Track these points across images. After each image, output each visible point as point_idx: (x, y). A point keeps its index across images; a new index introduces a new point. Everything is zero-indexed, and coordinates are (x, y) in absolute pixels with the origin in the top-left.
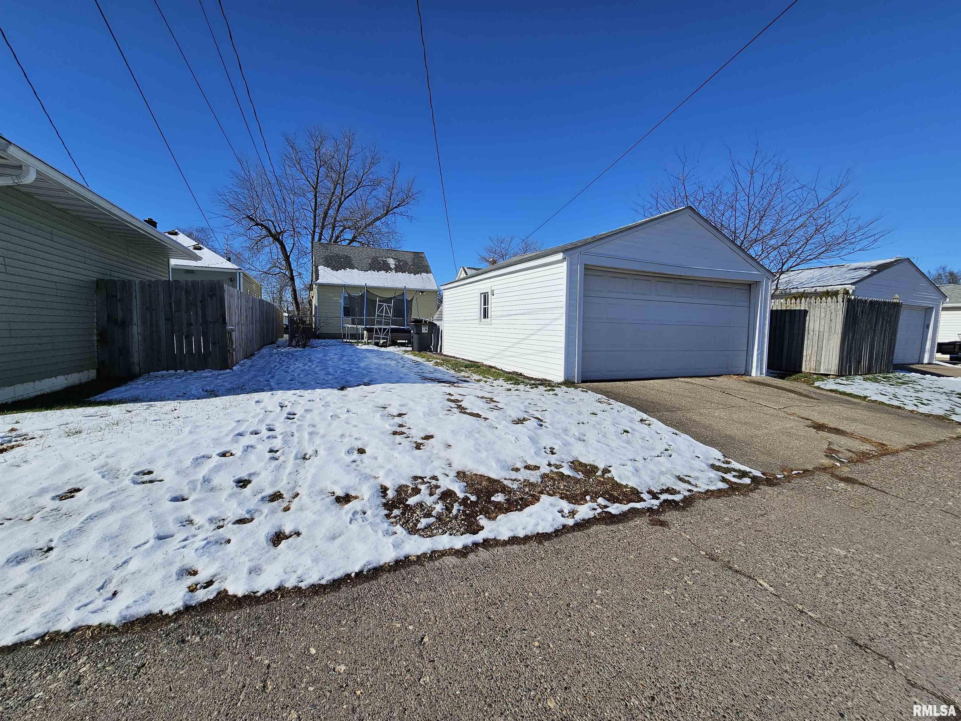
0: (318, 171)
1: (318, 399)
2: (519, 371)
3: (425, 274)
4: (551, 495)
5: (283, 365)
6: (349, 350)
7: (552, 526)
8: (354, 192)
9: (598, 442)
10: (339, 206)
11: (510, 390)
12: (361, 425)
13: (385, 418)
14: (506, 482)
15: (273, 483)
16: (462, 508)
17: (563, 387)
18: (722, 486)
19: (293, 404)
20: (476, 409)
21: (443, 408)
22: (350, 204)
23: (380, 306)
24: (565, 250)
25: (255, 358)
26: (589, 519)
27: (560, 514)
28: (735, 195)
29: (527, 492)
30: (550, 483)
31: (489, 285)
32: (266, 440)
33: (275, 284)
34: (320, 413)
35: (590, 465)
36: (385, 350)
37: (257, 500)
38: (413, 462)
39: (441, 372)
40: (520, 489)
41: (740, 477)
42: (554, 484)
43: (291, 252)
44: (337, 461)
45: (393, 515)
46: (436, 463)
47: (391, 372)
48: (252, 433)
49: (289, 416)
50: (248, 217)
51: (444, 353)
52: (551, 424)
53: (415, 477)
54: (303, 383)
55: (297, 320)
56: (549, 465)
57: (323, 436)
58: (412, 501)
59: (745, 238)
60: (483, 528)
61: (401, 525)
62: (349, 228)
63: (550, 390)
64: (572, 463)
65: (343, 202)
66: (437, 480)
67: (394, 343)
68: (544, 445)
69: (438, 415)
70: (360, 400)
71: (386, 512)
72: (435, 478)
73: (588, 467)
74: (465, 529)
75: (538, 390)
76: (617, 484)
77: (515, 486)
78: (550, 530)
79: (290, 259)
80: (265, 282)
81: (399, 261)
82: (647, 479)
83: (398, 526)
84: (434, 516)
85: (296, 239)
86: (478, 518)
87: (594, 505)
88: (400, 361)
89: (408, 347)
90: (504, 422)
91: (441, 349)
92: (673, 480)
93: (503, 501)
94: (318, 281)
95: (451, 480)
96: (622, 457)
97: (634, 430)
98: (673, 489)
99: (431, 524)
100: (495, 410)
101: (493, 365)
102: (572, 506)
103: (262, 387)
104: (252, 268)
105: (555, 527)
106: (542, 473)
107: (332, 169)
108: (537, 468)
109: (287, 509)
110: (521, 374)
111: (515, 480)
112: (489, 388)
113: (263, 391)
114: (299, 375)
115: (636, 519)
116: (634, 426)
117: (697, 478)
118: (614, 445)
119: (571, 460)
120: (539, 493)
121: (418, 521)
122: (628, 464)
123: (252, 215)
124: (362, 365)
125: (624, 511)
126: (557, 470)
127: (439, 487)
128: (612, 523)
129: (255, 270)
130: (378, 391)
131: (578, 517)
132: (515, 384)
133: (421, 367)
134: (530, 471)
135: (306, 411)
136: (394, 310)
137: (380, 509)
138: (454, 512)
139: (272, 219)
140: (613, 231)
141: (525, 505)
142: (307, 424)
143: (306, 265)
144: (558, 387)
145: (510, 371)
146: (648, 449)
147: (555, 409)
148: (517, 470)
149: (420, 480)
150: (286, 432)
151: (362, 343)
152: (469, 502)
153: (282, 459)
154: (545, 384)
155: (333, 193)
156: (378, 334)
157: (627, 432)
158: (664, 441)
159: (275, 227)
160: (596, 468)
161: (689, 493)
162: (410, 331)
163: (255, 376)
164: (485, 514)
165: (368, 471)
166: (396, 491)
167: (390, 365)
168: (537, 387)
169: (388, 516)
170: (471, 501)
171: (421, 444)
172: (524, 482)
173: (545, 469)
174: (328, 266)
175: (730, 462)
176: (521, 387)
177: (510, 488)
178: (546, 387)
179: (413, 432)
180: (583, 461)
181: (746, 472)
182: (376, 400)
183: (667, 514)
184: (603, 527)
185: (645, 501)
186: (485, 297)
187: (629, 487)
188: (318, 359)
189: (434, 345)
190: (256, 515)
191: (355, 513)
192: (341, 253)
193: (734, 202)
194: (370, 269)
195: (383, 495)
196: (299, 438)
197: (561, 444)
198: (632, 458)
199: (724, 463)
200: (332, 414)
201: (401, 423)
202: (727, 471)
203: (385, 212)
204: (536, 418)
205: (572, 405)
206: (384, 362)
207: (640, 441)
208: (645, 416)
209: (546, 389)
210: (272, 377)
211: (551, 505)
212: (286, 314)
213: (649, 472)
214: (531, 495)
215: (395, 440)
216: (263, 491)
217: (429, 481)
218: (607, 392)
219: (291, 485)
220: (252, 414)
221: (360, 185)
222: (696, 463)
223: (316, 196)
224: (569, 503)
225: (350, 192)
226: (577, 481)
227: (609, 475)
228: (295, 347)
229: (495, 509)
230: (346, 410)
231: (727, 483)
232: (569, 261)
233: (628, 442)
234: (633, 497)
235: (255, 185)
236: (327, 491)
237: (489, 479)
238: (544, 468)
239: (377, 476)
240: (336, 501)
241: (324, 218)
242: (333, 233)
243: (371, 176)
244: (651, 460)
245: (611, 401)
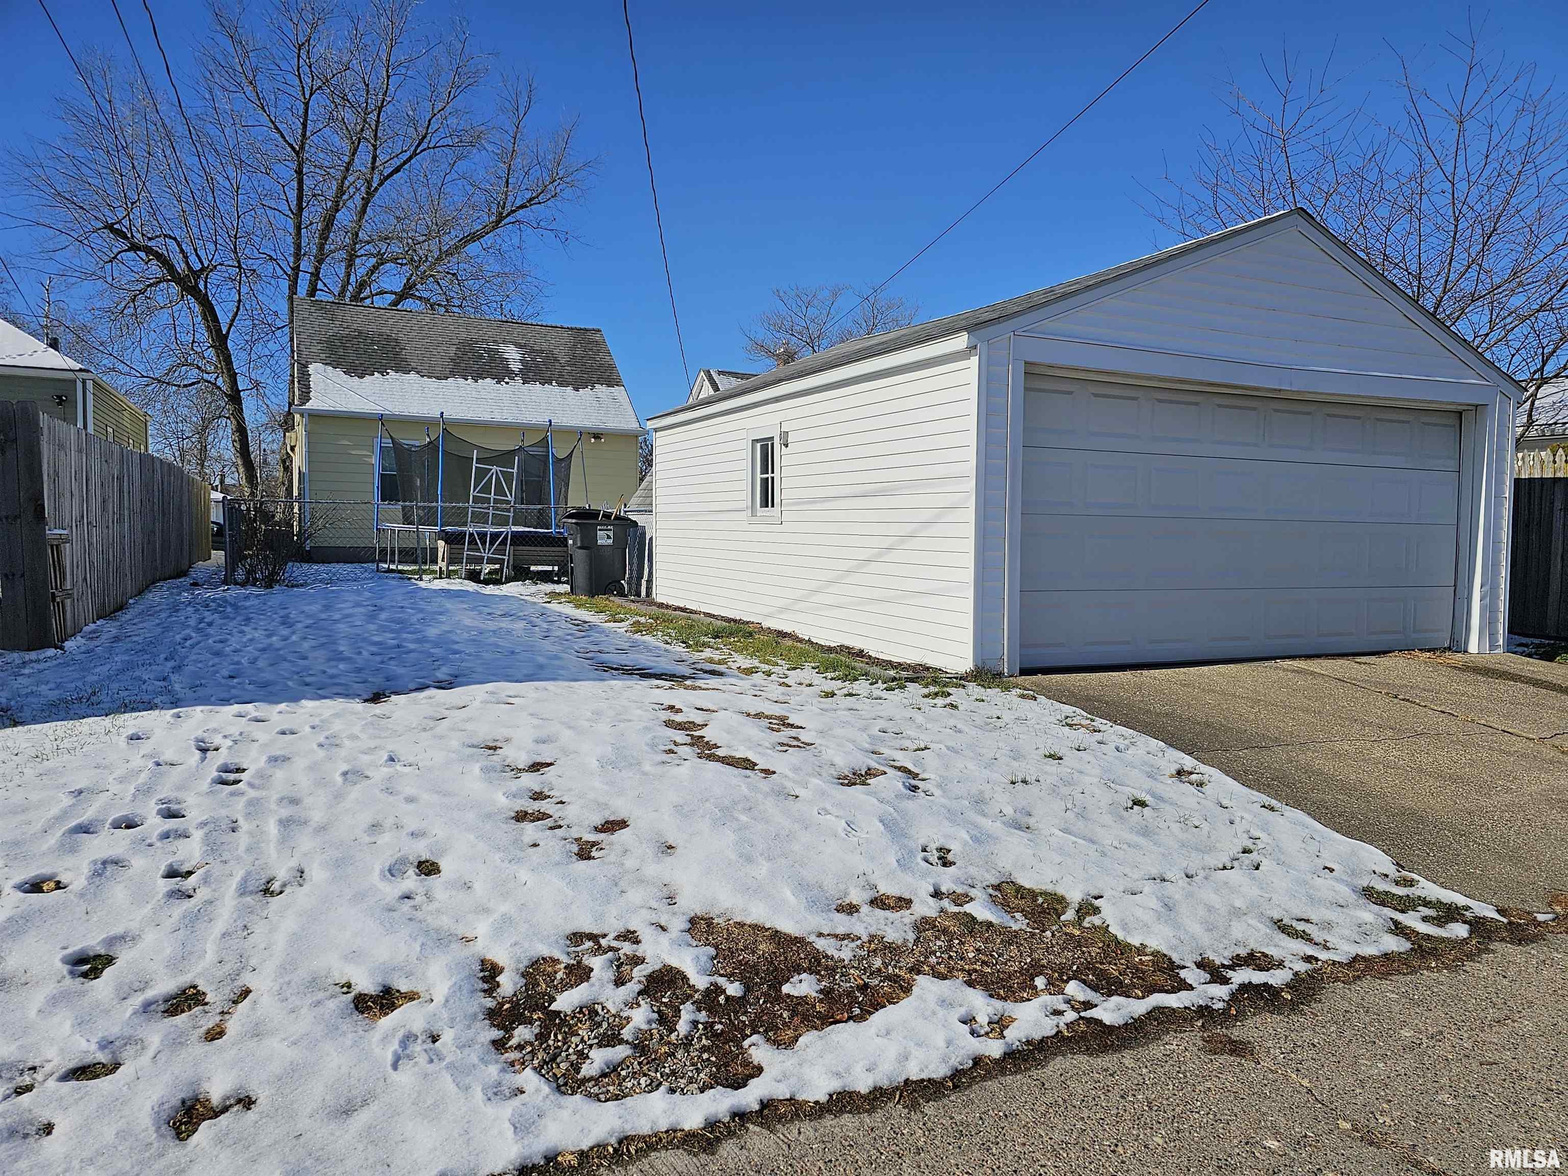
0: (307, 104)
1: (307, 729)
2: (856, 643)
3: (604, 388)
4: (944, 978)
5: (208, 636)
6: (395, 592)
7: (945, 1060)
8: (405, 163)
9: (1065, 831)
10: (366, 202)
11: (833, 695)
12: (425, 797)
13: (492, 774)
14: (821, 944)
15: (176, 964)
16: (703, 1016)
17: (971, 686)
18: (1394, 944)
19: (235, 742)
20: (742, 748)
21: (653, 746)
22: (394, 195)
23: (481, 473)
24: (973, 327)
25: (128, 617)
26: (1043, 1040)
27: (966, 1028)
28: (1419, 177)
29: (879, 970)
30: (939, 943)
31: (776, 419)
32: (158, 844)
33: (186, 411)
34: (312, 768)
35: (1044, 893)
36: (497, 592)
37: (130, 1011)
38: (570, 893)
39: (648, 648)
40: (860, 962)
41: (1440, 922)
42: (950, 947)
43: (231, 325)
44: (359, 897)
45: (513, 1042)
46: (636, 896)
47: (513, 652)
48: (116, 825)
49: (224, 775)
50: (110, 227)
51: (659, 600)
52: (939, 786)
53: (574, 934)
54: (265, 685)
55: (248, 509)
56: (937, 894)
57: (322, 829)
58: (565, 1002)
59: (1445, 292)
60: (759, 1070)
61: (535, 1069)
62: (394, 260)
63: (936, 694)
64: (997, 887)
65: (376, 189)
66: (637, 942)
67: (521, 574)
68: (922, 841)
69: (639, 764)
70: (425, 730)
71: (497, 1034)
72: (629, 936)
73: (1040, 900)
74: (712, 1076)
75: (906, 694)
76: (1118, 943)
77: (846, 953)
78: (939, 1071)
79: (230, 344)
80: (158, 406)
81: (533, 351)
82: (1196, 929)
83: (528, 1070)
84: (627, 1042)
85: (244, 290)
86: (746, 1044)
87: (1057, 1002)
88: (538, 621)
89: (559, 582)
90: (816, 781)
91: (649, 588)
92: (1265, 929)
93: (814, 994)
94: (308, 406)
95: (673, 942)
96: (1127, 871)
97: (1161, 799)
98: (1265, 955)
99: (619, 1064)
100: (791, 749)
101: (787, 629)
102: (998, 1004)
103: (146, 698)
104: (121, 367)
105: (954, 1062)
106: (917, 916)
107: (344, 98)
108: (904, 903)
109: (215, 1035)
110: (861, 654)
111: (846, 937)
112: (776, 691)
113: (150, 706)
114: (253, 662)
115: (1167, 1038)
116: (1160, 789)
117: (1328, 926)
118: (1107, 838)
119: (995, 882)
120: (911, 970)
121: (583, 1056)
122: (1146, 890)
123: (119, 222)
124: (432, 632)
125: (1136, 1016)
126: (957, 909)
127: (642, 961)
128: (1105, 1049)
129: (129, 374)
130: (477, 703)
131: (1015, 1035)
132: (844, 679)
133: (595, 636)
134: (887, 913)
135: (274, 760)
136: (520, 482)
137: (479, 1024)
138: (683, 1027)
139: (177, 233)
140: (1103, 274)
141: (872, 1005)
142: (275, 797)
143: (272, 362)
144: (957, 686)
145: (833, 645)
146: (1197, 849)
147: (950, 744)
148: (851, 909)
149: (589, 944)
150: (215, 821)
151: (434, 572)
152: (722, 1000)
153: (202, 894)
154: (923, 678)
155: (349, 164)
156: (478, 550)
157: (1141, 804)
158: (1239, 827)
159: (186, 257)
160: (1061, 900)
161: (1308, 966)
162: (566, 539)
163: (129, 667)
164: (766, 1031)
165: (445, 922)
166: (523, 975)
167: (509, 632)
168: (902, 687)
169: (499, 1045)
170: (728, 998)
171: (594, 844)
172: (870, 942)
173: (926, 907)
174: (335, 364)
175: (1413, 880)
176: (861, 686)
177: (832, 958)
178: (926, 686)
179: (571, 813)
180: (1026, 881)
181: (1457, 908)
182: (469, 726)
183: (1249, 1022)
184: (1082, 1061)
185: (1190, 988)
186: (764, 449)
187: (1148, 950)
188: (309, 616)
189: (631, 578)
190: (127, 1054)
191: (408, 1039)
192: (373, 328)
193: (1418, 198)
194: (453, 374)
195: (486, 986)
196: (251, 834)
197: (967, 837)
198: (1154, 872)
199: (1397, 883)
200: (345, 767)
201: (537, 789)
202: (1406, 905)
203: (493, 218)
204: (899, 769)
205: (995, 734)
206: (491, 625)
207: (1175, 827)
208: (1188, 762)
209: (926, 691)
210: (177, 669)
211: (943, 1003)
212: (217, 496)
213: (1201, 912)
214: (889, 978)
215: (521, 835)
216: (146, 985)
217: (615, 944)
218: (1088, 699)
219: (227, 968)
220: (118, 773)
221: (424, 145)
222: (1325, 885)
223: (299, 172)
224: (991, 996)
225: (397, 162)
226: (1011, 938)
227: (1096, 920)
228: (243, 585)
229: (791, 1017)
230: (386, 757)
231: (1408, 939)
232: (984, 358)
233: (1145, 832)
234: (1160, 978)
235: (129, 140)
236: (330, 981)
237: (776, 936)
238: (923, 902)
239: (470, 935)
240: (357, 1008)
241: (324, 237)
242: (348, 275)
243: (453, 121)
244: (1206, 878)
245: (1099, 722)
